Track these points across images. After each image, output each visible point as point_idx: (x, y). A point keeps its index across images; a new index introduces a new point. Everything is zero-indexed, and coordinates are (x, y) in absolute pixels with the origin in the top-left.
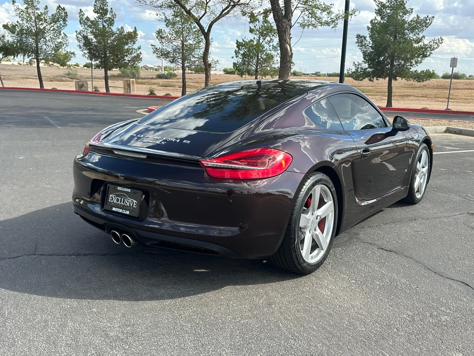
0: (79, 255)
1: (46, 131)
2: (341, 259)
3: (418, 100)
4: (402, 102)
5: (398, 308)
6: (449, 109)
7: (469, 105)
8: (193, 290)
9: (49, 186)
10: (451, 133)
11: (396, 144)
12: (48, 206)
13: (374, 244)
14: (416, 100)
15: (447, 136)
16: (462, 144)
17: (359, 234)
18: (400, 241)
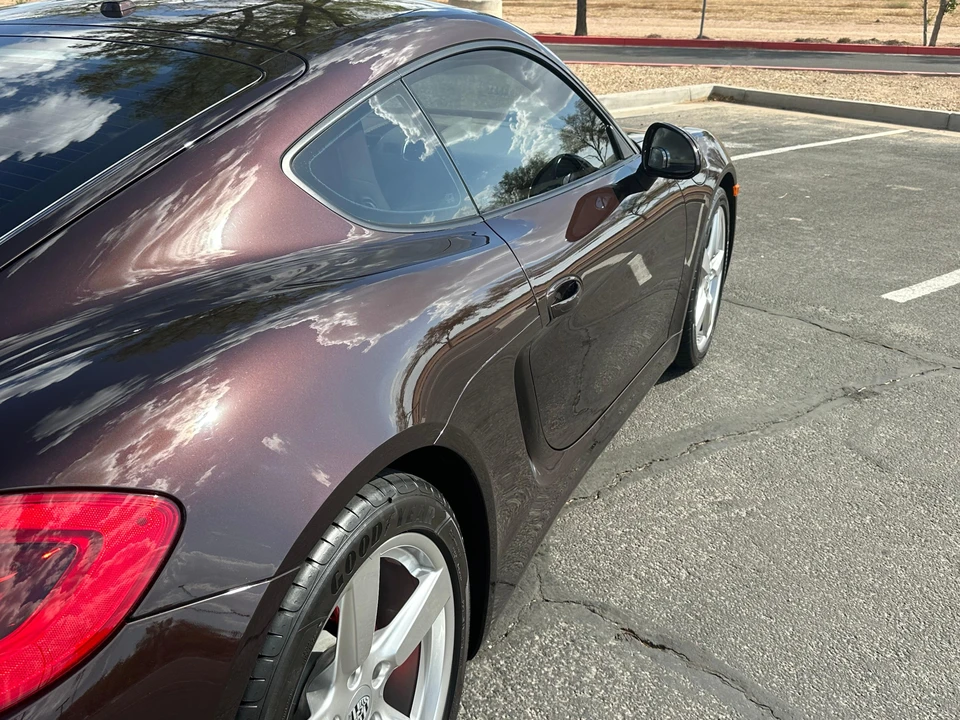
3: (636, 15)
4: (605, 21)
6: (704, 37)
7: (739, 23)
10: (724, 100)
11: (640, 213)
13: (605, 607)
14: (633, 15)
15: (716, 109)
16: (754, 132)
17: (548, 550)
18: (684, 574)
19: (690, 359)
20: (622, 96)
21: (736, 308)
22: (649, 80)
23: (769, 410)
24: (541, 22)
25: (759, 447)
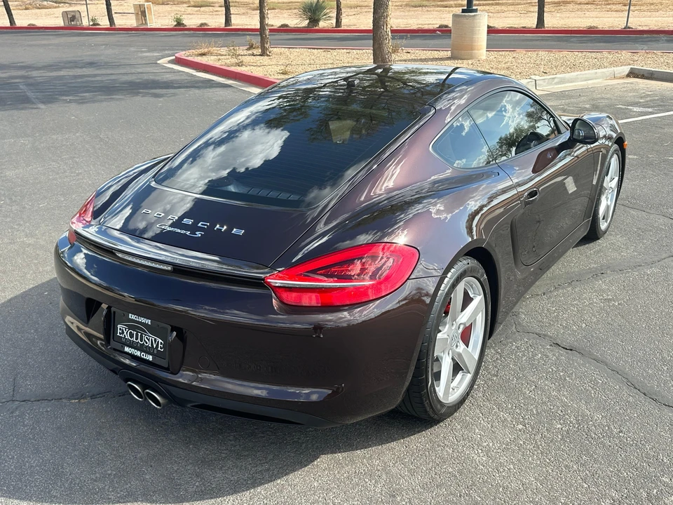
0: (83, 397)
1: (21, 116)
2: (497, 376)
3: (581, 10)
4: (558, 15)
5: (596, 485)
6: (629, 28)
7: (657, 14)
8: (268, 470)
9: (31, 241)
10: (637, 77)
12: (31, 286)
13: (545, 335)
14: (578, 10)
15: (632, 83)
16: (655, 100)
17: (519, 314)
18: (584, 325)
19: (596, 234)
20: (567, 76)
21: (627, 209)
22: (587, 63)
23: (637, 260)
24: (512, 17)
25: (629, 277)
